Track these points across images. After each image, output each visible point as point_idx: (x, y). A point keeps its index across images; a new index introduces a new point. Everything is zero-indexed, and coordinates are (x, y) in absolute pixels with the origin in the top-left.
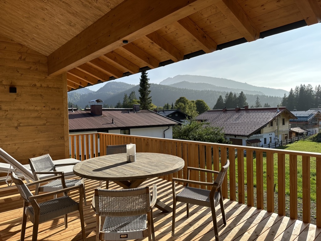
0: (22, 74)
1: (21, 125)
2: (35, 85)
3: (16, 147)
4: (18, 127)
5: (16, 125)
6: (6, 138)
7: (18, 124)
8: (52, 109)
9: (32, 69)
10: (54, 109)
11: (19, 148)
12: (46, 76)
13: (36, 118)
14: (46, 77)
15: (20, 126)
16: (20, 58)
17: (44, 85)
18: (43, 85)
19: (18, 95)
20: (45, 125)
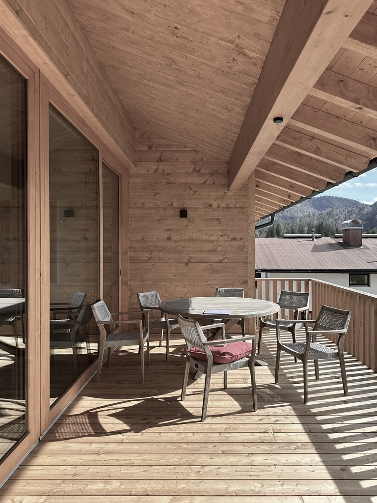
0: (195, 192)
1: (192, 260)
2: (211, 206)
3: (186, 290)
4: (189, 264)
5: (186, 260)
6: (175, 277)
7: (189, 259)
8: (232, 240)
9: (208, 182)
10: (234, 239)
11: (188, 291)
12: (226, 191)
13: (211, 251)
14: (225, 193)
15: (190, 262)
16: (194, 170)
17: (223, 205)
18: (220, 204)
19: (189, 221)
20: (221, 262)
